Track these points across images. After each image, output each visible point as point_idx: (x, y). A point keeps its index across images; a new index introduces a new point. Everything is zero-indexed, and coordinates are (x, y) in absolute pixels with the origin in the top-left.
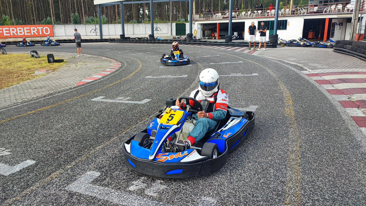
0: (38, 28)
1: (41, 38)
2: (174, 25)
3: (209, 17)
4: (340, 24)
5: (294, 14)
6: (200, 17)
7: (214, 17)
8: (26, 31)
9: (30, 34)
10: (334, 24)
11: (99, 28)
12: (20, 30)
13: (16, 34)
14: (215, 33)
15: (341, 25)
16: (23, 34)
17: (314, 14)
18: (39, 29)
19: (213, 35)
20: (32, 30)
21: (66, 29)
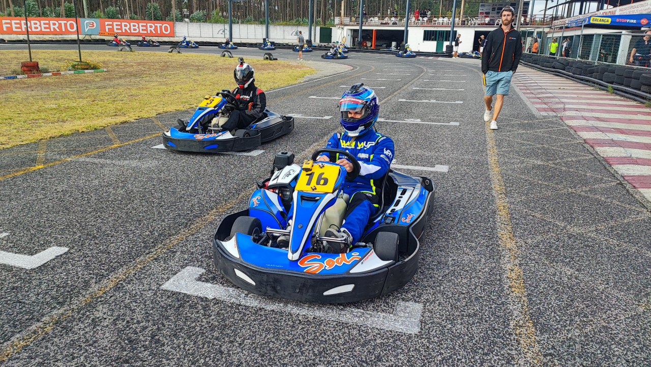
0: (155, 24)
1: (159, 38)
2: (318, 28)
5: (464, 24)
6: (351, 21)
8: (141, 28)
9: (146, 32)
11: (228, 29)
12: (134, 26)
13: (129, 31)
16: (137, 31)
17: (485, 26)
18: (157, 26)
19: (365, 44)
20: (148, 27)
21: (189, 28)
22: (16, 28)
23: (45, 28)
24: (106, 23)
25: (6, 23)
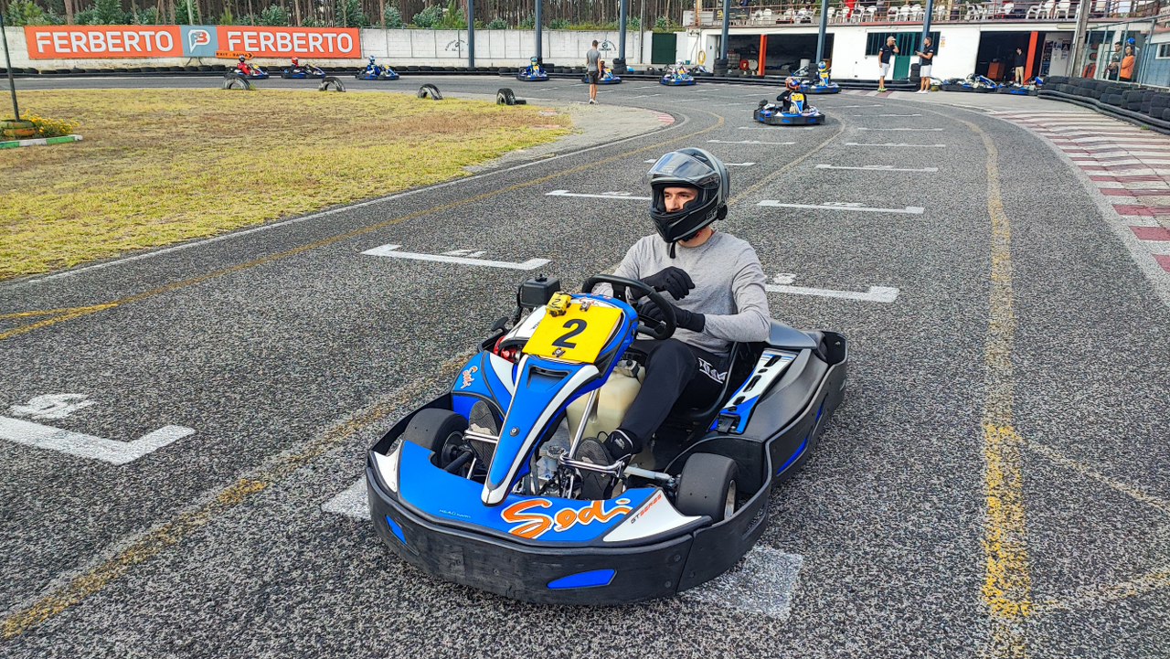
0: (324, 35)
1: (331, 60)
2: (648, 35)
3: (739, 18)
4: (1063, 45)
5: (957, 18)
6: (715, 18)
7: (753, 19)
8: (296, 42)
9: (306, 50)
10: (1050, 46)
11: (467, 41)
12: (283, 38)
13: (274, 50)
14: (750, 61)
15: (1066, 47)
16: (290, 48)
17: (1004, 21)
18: (327, 38)
19: (745, 64)
20: (311, 39)
21: (390, 40)
22: (62, 46)
23: (115, 45)
24: (230, 34)
25: (43, 38)
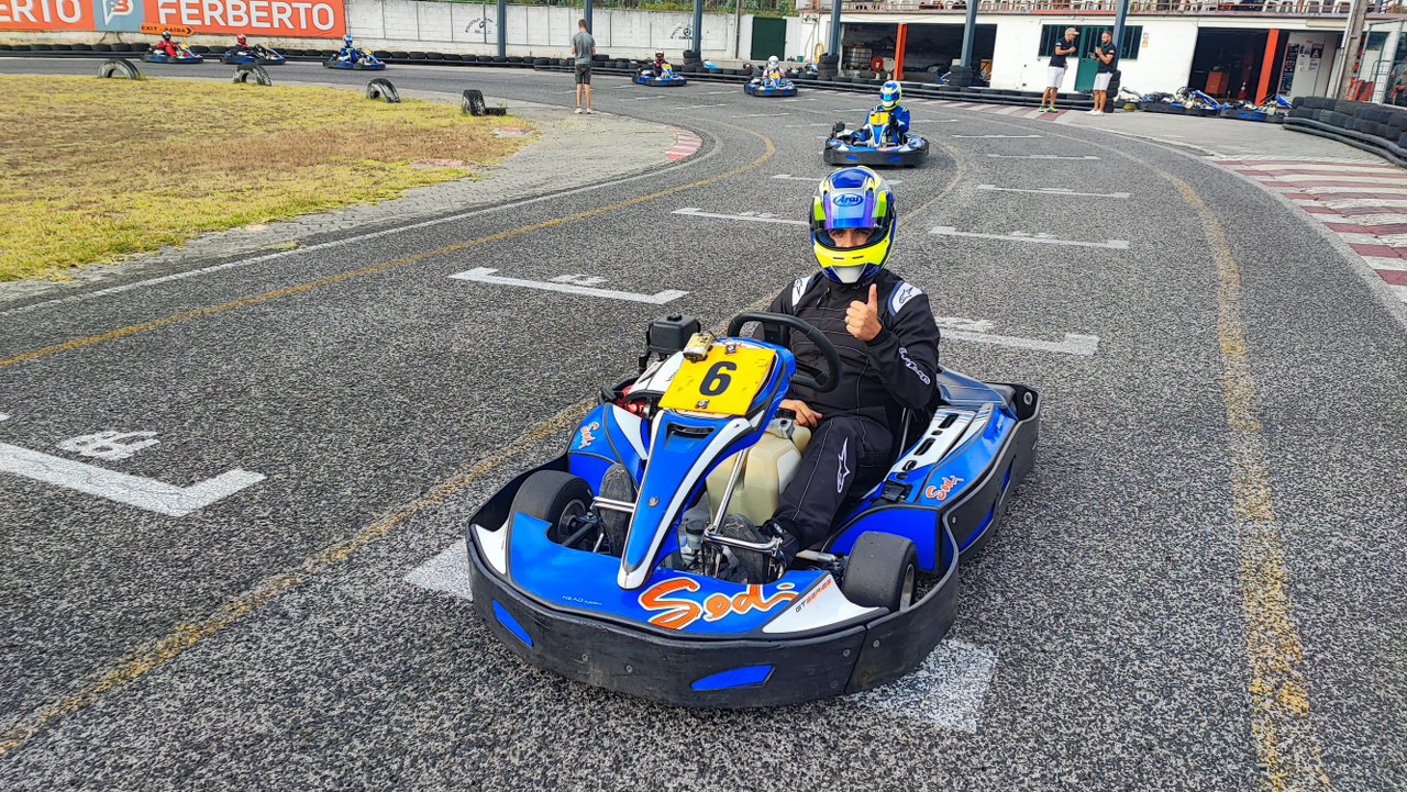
0: (294, 5)
1: (304, 41)
2: (748, 20)
4: (1313, 50)
5: (1164, 8)
8: (254, 14)
9: (268, 25)
10: (1294, 52)
11: (495, 19)
12: (236, 8)
13: (222, 23)
14: (885, 59)
15: (1316, 53)
16: (244, 22)
18: (298, 9)
19: (878, 64)
20: (275, 10)
21: (387, 14)
